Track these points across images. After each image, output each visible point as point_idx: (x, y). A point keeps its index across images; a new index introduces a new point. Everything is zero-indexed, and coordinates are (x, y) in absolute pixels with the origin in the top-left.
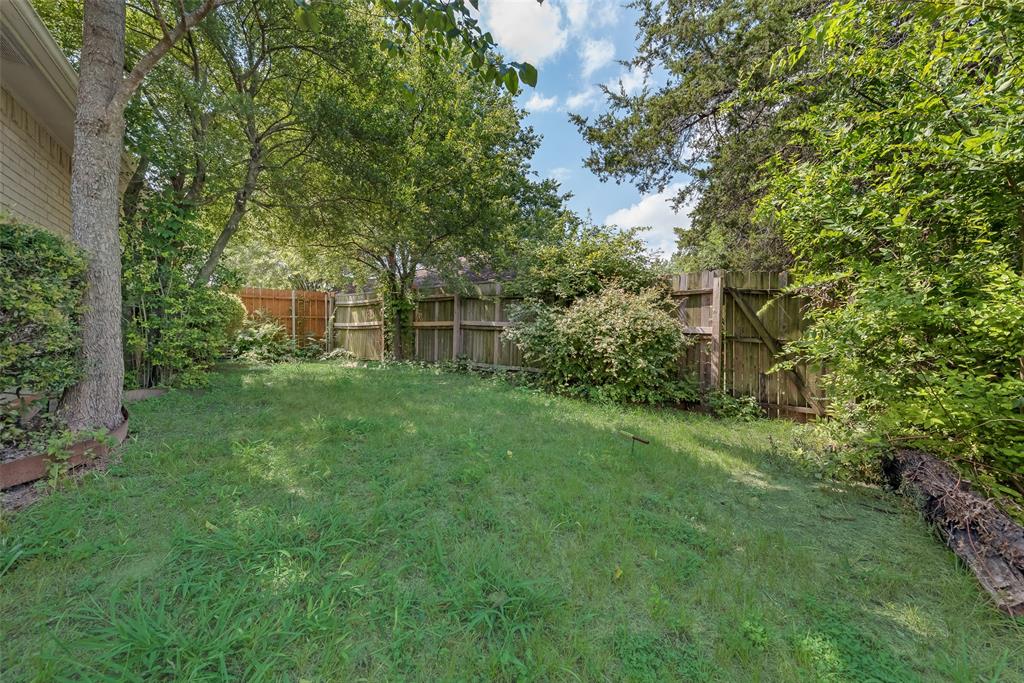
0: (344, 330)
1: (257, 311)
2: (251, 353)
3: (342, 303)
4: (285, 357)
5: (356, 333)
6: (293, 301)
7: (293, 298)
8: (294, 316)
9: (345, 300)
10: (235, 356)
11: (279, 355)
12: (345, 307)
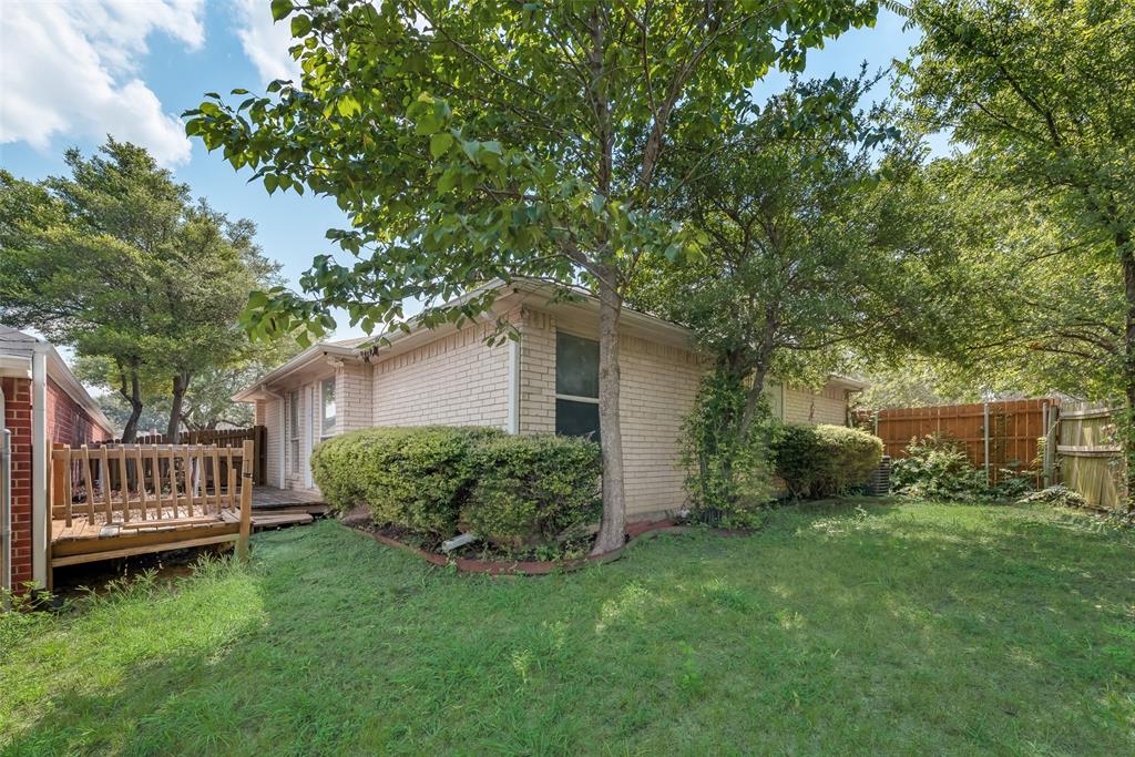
0: (1071, 456)
1: (929, 436)
2: (915, 488)
3: (1070, 414)
4: (960, 495)
5: (1088, 463)
6: (987, 419)
7: (986, 413)
8: (986, 439)
9: (1074, 410)
10: (894, 490)
11: (954, 490)
12: (1075, 420)
